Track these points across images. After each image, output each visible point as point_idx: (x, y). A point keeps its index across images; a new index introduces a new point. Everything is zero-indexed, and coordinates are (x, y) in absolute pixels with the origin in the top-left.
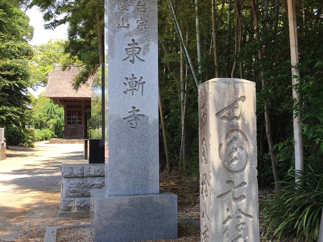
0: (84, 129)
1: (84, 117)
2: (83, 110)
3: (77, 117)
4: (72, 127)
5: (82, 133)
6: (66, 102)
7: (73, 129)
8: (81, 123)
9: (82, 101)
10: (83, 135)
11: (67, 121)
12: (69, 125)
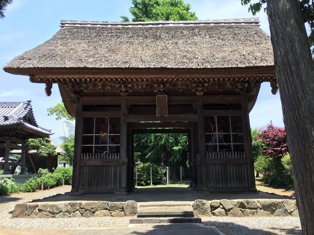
0: (125, 166)
1: (126, 133)
2: (124, 114)
3: (109, 135)
4: (93, 161)
5: (120, 178)
6: (82, 96)
7: (96, 166)
8: (117, 150)
9: (122, 94)
10: (124, 184)
11: (80, 145)
12: (86, 157)
